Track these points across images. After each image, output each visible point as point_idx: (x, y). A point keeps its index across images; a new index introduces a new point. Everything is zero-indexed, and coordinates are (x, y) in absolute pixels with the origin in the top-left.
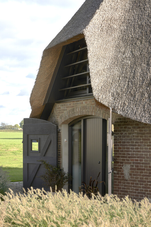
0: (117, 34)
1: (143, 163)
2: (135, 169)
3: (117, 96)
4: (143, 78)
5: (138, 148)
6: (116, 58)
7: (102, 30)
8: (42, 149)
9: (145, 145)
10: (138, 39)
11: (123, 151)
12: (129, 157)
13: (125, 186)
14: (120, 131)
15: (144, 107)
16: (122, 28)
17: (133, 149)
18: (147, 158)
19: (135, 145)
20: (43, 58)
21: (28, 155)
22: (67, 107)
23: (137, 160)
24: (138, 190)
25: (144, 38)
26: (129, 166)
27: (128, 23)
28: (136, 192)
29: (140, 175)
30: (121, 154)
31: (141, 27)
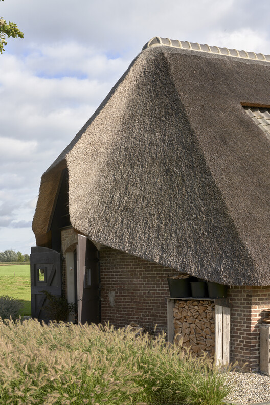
0: (102, 158)
1: (125, 290)
2: (118, 296)
3: (93, 222)
4: (119, 202)
5: (121, 275)
6: (98, 183)
7: (87, 154)
8: (48, 278)
9: (127, 271)
10: (121, 162)
11: (108, 278)
12: (114, 284)
13: (111, 313)
14: (105, 257)
15: (116, 233)
16: (109, 151)
17: (116, 275)
18: (129, 284)
19: (119, 272)
20: (42, 184)
21: (35, 285)
22: (68, 234)
23: (120, 287)
24: (122, 317)
25: (127, 161)
26: (113, 293)
27: (116, 147)
28: (120, 320)
29: (123, 302)
30: (106, 281)
31: (126, 149)
